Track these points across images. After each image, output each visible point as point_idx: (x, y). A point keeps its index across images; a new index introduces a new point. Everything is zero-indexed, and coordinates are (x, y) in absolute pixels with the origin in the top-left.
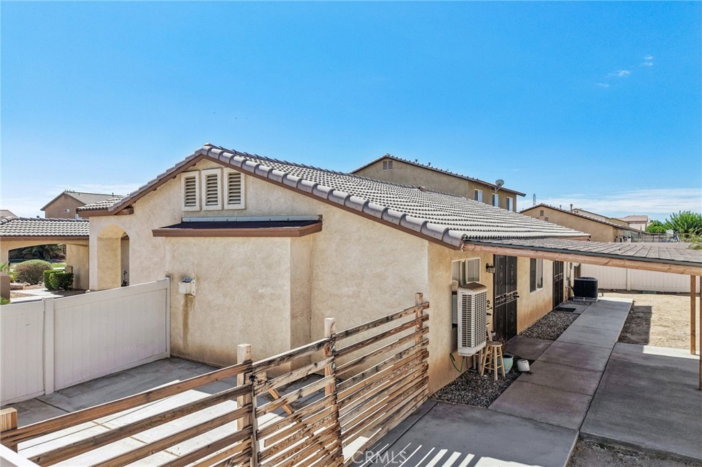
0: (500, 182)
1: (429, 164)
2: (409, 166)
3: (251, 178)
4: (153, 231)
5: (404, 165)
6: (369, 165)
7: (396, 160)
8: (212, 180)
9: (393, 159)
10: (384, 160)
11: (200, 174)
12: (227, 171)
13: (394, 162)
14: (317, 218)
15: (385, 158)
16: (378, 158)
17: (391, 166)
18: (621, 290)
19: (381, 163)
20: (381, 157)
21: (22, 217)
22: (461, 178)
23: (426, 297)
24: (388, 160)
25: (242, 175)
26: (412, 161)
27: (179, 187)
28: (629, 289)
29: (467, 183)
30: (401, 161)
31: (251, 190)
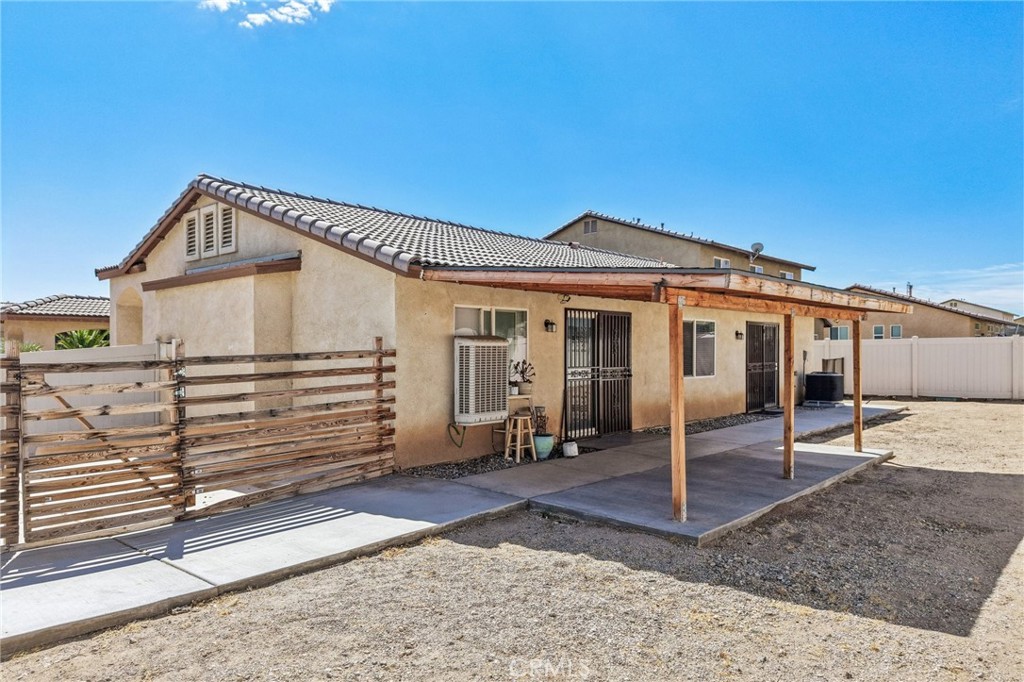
0: (758, 247)
1: (639, 220)
2: (619, 227)
3: (241, 213)
4: (143, 284)
5: (613, 226)
6: (565, 228)
7: (600, 218)
8: (209, 218)
9: (597, 218)
10: (587, 220)
11: (199, 213)
12: (222, 206)
13: (599, 222)
14: (296, 255)
15: (586, 216)
16: (576, 218)
17: (594, 230)
18: (901, 396)
19: (582, 224)
20: (581, 215)
21: (78, 295)
22: (689, 240)
23: (390, 343)
24: (590, 220)
25: (234, 210)
26: (628, 221)
27: (180, 232)
28: (915, 395)
29: (698, 247)
30: (606, 220)
31: (242, 227)
